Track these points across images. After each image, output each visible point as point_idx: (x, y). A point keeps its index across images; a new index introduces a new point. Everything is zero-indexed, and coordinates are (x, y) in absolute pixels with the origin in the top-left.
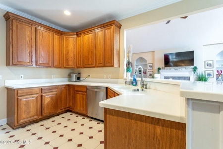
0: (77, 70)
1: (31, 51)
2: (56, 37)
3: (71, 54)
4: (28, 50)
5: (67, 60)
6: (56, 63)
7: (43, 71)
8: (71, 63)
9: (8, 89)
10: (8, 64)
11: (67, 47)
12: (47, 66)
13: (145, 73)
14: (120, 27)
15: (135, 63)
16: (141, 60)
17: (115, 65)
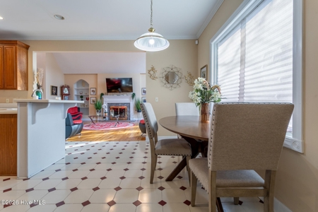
13: (88, 99)
14: (27, 47)
15: (75, 87)
16: (83, 83)
17: (19, 88)
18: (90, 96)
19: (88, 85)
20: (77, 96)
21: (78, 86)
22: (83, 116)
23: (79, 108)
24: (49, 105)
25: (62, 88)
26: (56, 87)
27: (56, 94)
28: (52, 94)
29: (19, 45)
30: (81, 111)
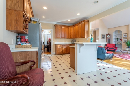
0: (75, 39)
1: (60, 34)
2: (67, 28)
3: (72, 34)
4: (59, 34)
5: (70, 36)
6: (67, 37)
7: (63, 40)
8: (72, 37)
9: (55, 44)
10: (55, 38)
11: (70, 31)
12: (64, 38)
13: (121, 40)
14: (88, 21)
15: (114, 34)
16: (119, 31)
17: (85, 37)
18: (123, 38)
19: (122, 32)
20: (115, 38)
21: (115, 33)
22: (118, 49)
23: (115, 45)
24: (84, 45)
25: (107, 35)
26: (104, 35)
27: (104, 38)
28: (102, 38)
29: (86, 22)
30: (117, 46)
